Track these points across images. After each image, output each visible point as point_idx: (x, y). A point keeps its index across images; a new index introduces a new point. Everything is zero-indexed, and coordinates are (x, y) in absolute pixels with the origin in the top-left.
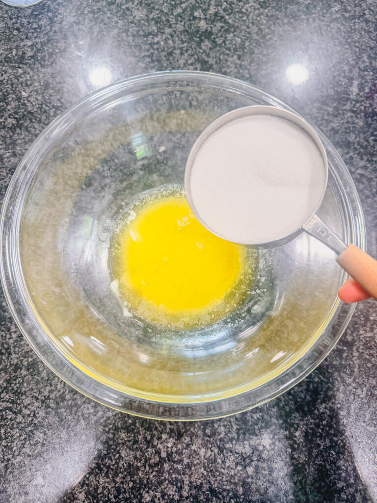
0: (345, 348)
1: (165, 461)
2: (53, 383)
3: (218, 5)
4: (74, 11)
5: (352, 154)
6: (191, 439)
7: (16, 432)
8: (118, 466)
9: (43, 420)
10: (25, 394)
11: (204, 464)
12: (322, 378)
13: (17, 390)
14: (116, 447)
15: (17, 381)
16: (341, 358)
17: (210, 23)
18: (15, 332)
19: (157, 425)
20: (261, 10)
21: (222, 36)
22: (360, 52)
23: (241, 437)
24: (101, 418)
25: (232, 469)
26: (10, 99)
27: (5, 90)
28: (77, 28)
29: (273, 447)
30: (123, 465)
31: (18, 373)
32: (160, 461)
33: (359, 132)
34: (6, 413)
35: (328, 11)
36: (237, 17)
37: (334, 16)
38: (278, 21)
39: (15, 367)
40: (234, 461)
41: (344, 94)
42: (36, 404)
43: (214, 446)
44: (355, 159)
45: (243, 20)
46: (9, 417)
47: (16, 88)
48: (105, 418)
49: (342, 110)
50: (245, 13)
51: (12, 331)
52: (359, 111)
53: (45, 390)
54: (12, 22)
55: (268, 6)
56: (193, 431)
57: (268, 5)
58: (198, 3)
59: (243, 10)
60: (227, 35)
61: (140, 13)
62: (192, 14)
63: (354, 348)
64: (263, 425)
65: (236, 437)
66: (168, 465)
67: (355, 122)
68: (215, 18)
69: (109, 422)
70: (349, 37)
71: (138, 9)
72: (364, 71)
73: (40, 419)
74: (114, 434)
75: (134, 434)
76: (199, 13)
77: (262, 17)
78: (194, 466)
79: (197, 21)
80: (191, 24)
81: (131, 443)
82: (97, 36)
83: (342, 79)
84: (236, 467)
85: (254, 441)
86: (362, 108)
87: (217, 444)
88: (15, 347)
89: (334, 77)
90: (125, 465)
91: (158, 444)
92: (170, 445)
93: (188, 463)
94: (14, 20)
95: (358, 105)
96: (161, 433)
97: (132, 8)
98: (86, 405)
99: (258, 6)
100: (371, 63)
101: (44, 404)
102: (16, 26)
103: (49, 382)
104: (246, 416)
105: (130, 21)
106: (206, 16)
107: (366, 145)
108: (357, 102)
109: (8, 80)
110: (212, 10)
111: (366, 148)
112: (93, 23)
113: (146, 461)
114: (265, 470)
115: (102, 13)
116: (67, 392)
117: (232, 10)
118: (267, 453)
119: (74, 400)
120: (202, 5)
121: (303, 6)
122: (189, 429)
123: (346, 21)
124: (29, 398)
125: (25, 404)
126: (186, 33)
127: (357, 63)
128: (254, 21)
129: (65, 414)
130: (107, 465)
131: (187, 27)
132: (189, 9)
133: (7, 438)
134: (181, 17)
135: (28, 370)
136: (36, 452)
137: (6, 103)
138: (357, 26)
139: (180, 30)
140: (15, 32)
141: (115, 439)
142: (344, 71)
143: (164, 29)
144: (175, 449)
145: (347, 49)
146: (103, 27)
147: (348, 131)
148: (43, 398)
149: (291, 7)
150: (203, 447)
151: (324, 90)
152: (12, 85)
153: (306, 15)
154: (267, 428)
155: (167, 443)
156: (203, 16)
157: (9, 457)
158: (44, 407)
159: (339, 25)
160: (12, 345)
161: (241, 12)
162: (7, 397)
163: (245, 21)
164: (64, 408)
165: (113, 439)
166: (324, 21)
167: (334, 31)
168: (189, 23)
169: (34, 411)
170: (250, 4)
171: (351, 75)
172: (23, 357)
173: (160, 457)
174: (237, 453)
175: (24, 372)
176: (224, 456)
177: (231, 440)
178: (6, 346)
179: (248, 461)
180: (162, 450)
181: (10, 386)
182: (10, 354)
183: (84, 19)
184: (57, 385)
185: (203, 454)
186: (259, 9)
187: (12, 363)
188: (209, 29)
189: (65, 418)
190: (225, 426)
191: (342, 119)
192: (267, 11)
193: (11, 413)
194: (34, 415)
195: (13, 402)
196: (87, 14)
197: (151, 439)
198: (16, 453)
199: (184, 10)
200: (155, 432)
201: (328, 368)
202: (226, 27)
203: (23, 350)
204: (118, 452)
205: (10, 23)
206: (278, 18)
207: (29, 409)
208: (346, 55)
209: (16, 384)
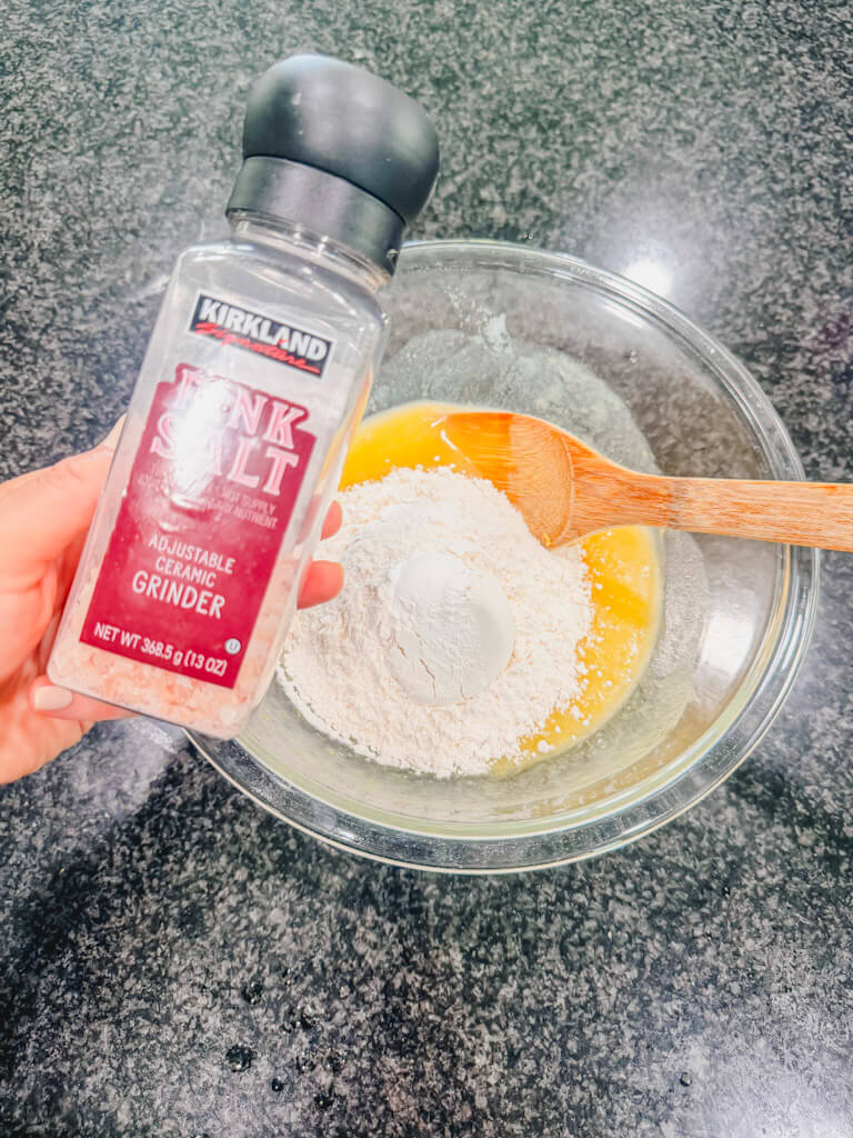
0: (842, 853)
1: (485, 1117)
2: (236, 951)
3: (526, 177)
5: (815, 455)
6: (538, 1063)
7: (159, 1065)
8: (384, 1133)
9: (218, 1034)
10: (176, 980)
11: (568, 1119)
12: (801, 919)
13: (160, 972)
14: (379, 1089)
15: (159, 951)
16: (836, 874)
17: (513, 210)
18: (151, 846)
19: (463, 1036)
20: (611, 183)
21: (537, 234)
22: (810, 258)
23: (644, 1053)
24: (342, 1027)
25: (629, 1127)
26: (123, 367)
27: (113, 350)
29: (713, 1074)
30: (395, 1128)
31: (159, 935)
32: (473, 1118)
33: (826, 411)
34: (137, 1022)
35: (739, 182)
36: (565, 198)
37: (753, 192)
39: (154, 920)
40: (631, 1110)
41: (788, 338)
42: (202, 1001)
43: (589, 1079)
44: (822, 465)
45: (577, 204)
46: (144, 1032)
47: (134, 345)
48: (350, 1026)
49: (788, 370)
50: (579, 190)
51: (144, 842)
52: (820, 370)
53: (220, 968)
54: (122, 218)
55: (623, 177)
56: (541, 1047)
59: (576, 185)
60: (549, 233)
62: (476, 195)
64: (688, 1025)
65: (632, 1057)
66: (491, 1124)
67: (816, 392)
68: (521, 201)
69: (360, 1033)
70: (787, 229)
72: (821, 293)
73: (210, 1034)
74: (372, 1061)
75: (415, 1059)
76: (490, 192)
77: (613, 196)
78: (549, 1125)
79: (487, 208)
80: (475, 214)
81: (409, 1078)
83: (780, 310)
84: (638, 1123)
85: (672, 1063)
86: (826, 364)
87: (593, 1073)
88: (151, 878)
89: (766, 307)
90: (400, 1129)
91: (466, 1079)
92: (492, 1080)
93: (534, 1119)
94: (126, 216)
95: (817, 359)
96: (473, 1054)
98: (309, 999)
99: (601, 175)
100: (834, 278)
101: (219, 1001)
102: (129, 226)
103: (227, 951)
104: (650, 1009)
106: (503, 197)
107: (841, 437)
108: (816, 353)
109: (118, 331)
110: (515, 187)
111: (841, 443)
113: (444, 1119)
114: (701, 1129)
116: (267, 971)
117: (553, 185)
118: (701, 1089)
119: (283, 988)
120: (494, 178)
121: (691, 174)
122: (532, 1043)
123: (777, 200)
124: (186, 987)
125: (178, 1002)
126: (467, 232)
127: (806, 279)
128: (599, 205)
129: (265, 1019)
130: (361, 1130)
132: (469, 185)
133: (142, 1080)
134: (456, 201)
135: (181, 925)
136: (205, 1107)
137: (116, 376)
138: (799, 209)
139: (454, 225)
140: (130, 238)
141: (375, 1072)
142: (783, 295)
143: (422, 224)
144: (504, 1089)
145: (785, 252)
147: (803, 410)
148: (215, 986)
150: (563, 1081)
151: (748, 331)
152: (126, 339)
153: (698, 191)
154: (696, 1032)
155: (487, 1075)
156: (497, 198)
157: (145, 1121)
158: (218, 1007)
159: (764, 208)
160: (146, 874)
161: (570, 188)
162: (139, 987)
163: (582, 204)
164: (262, 1007)
165: (371, 1071)
166: (733, 200)
167: (756, 219)
168: (471, 211)
169: (198, 1017)
170: (588, 174)
171: (798, 302)
172: (169, 898)
173: (474, 1108)
174: (637, 1092)
175: (172, 932)
176: (610, 1099)
177: (623, 1062)
178: (131, 876)
179: (662, 1108)
180: (478, 1092)
181: (144, 963)
182: (141, 892)
184: (245, 956)
185: (565, 1096)
186: (605, 182)
187: (146, 911)
188: (512, 222)
189: (266, 1029)
190: (607, 1032)
191: (789, 387)
192: (621, 184)
193: (147, 1023)
194: (198, 1026)
195: (152, 999)
197: (451, 1068)
198: (162, 1112)
199: (461, 188)
200: (460, 1053)
201: (812, 897)
202: (546, 218)
203: (168, 883)
204: (384, 1101)
205: (118, 221)
207: (186, 1012)
208: (784, 264)
209: (155, 959)
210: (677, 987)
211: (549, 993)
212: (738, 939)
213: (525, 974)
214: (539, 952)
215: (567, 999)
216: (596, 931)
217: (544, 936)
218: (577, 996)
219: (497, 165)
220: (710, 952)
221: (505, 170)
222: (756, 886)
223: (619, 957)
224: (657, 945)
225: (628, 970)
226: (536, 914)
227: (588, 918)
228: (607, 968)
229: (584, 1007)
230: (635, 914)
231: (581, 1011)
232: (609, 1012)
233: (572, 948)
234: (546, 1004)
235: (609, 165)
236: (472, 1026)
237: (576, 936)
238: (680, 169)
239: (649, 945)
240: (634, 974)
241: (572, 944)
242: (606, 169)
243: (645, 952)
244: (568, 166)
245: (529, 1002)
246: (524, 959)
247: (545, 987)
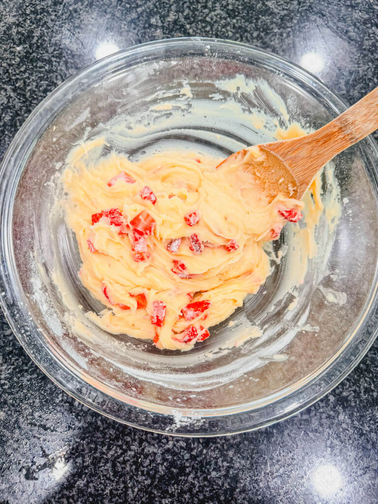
3: (179, 11)
4: (15, 10)
17: (167, 32)
20: (228, 20)
28: (15, 31)
36: (200, 27)
38: (246, 34)
45: (206, 31)
50: (209, 23)
55: (237, 16)
57: (237, 14)
58: (157, 7)
59: (208, 19)
61: (89, 16)
62: (148, 21)
63: (286, 432)
68: (173, 27)
71: (87, 12)
76: (156, 19)
77: (228, 28)
80: (145, 33)
82: (37, 41)
97: (81, 10)
99: (224, 15)
100: (348, 91)
105: (77, 25)
106: (163, 23)
110: (172, 17)
112: (34, 26)
115: (45, 14)
117: (194, 18)
120: (160, 11)
121: (277, 18)
128: (218, 33)
131: (140, 36)
132: (145, 14)
134: (135, 24)
146: (45, 31)
149: (263, 18)
153: (279, 29)
156: (160, 24)
161: (204, 21)
163: (209, 31)
168: (143, 31)
170: (216, 13)
183: (25, 21)
186: (226, 19)
192: (235, 21)
196: (28, 15)
199: (140, 15)
206: (246, 31)
210: (170, 492)
211: (102, 487)
212: (208, 470)
213: (91, 475)
214: (101, 464)
215: (111, 491)
216: (133, 457)
217: (105, 456)
218: (117, 490)
219: (164, 3)
220: (192, 475)
221: (168, 6)
222: (224, 443)
223: (143, 472)
224: (164, 468)
225: (146, 480)
226: (103, 444)
227: (130, 450)
228: (135, 477)
229: (119, 496)
230: (155, 451)
231: (117, 498)
232: (132, 500)
233: (118, 464)
234: (100, 492)
235: (230, 7)
236: (59, 498)
237: (122, 458)
238: (272, 13)
239: (160, 469)
240: (149, 482)
241: (119, 462)
242: (228, 10)
243: (157, 472)
244: (205, 7)
245: (91, 490)
246: (92, 467)
247: (101, 483)
